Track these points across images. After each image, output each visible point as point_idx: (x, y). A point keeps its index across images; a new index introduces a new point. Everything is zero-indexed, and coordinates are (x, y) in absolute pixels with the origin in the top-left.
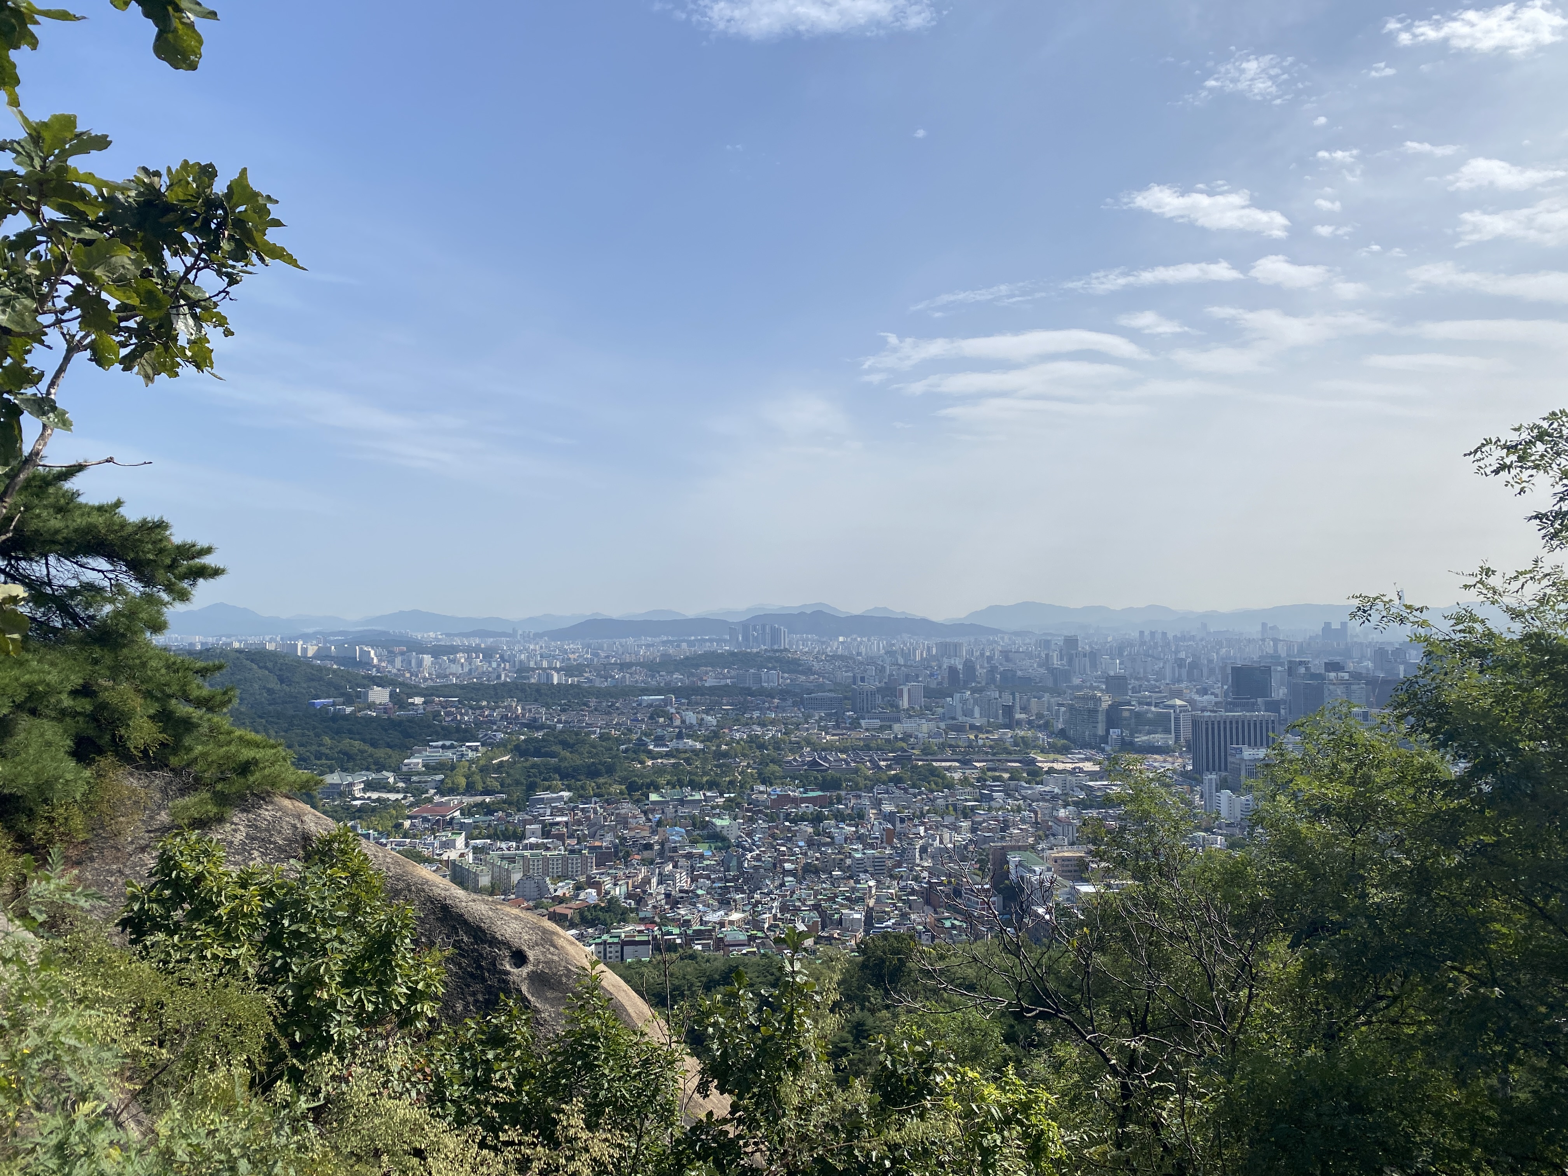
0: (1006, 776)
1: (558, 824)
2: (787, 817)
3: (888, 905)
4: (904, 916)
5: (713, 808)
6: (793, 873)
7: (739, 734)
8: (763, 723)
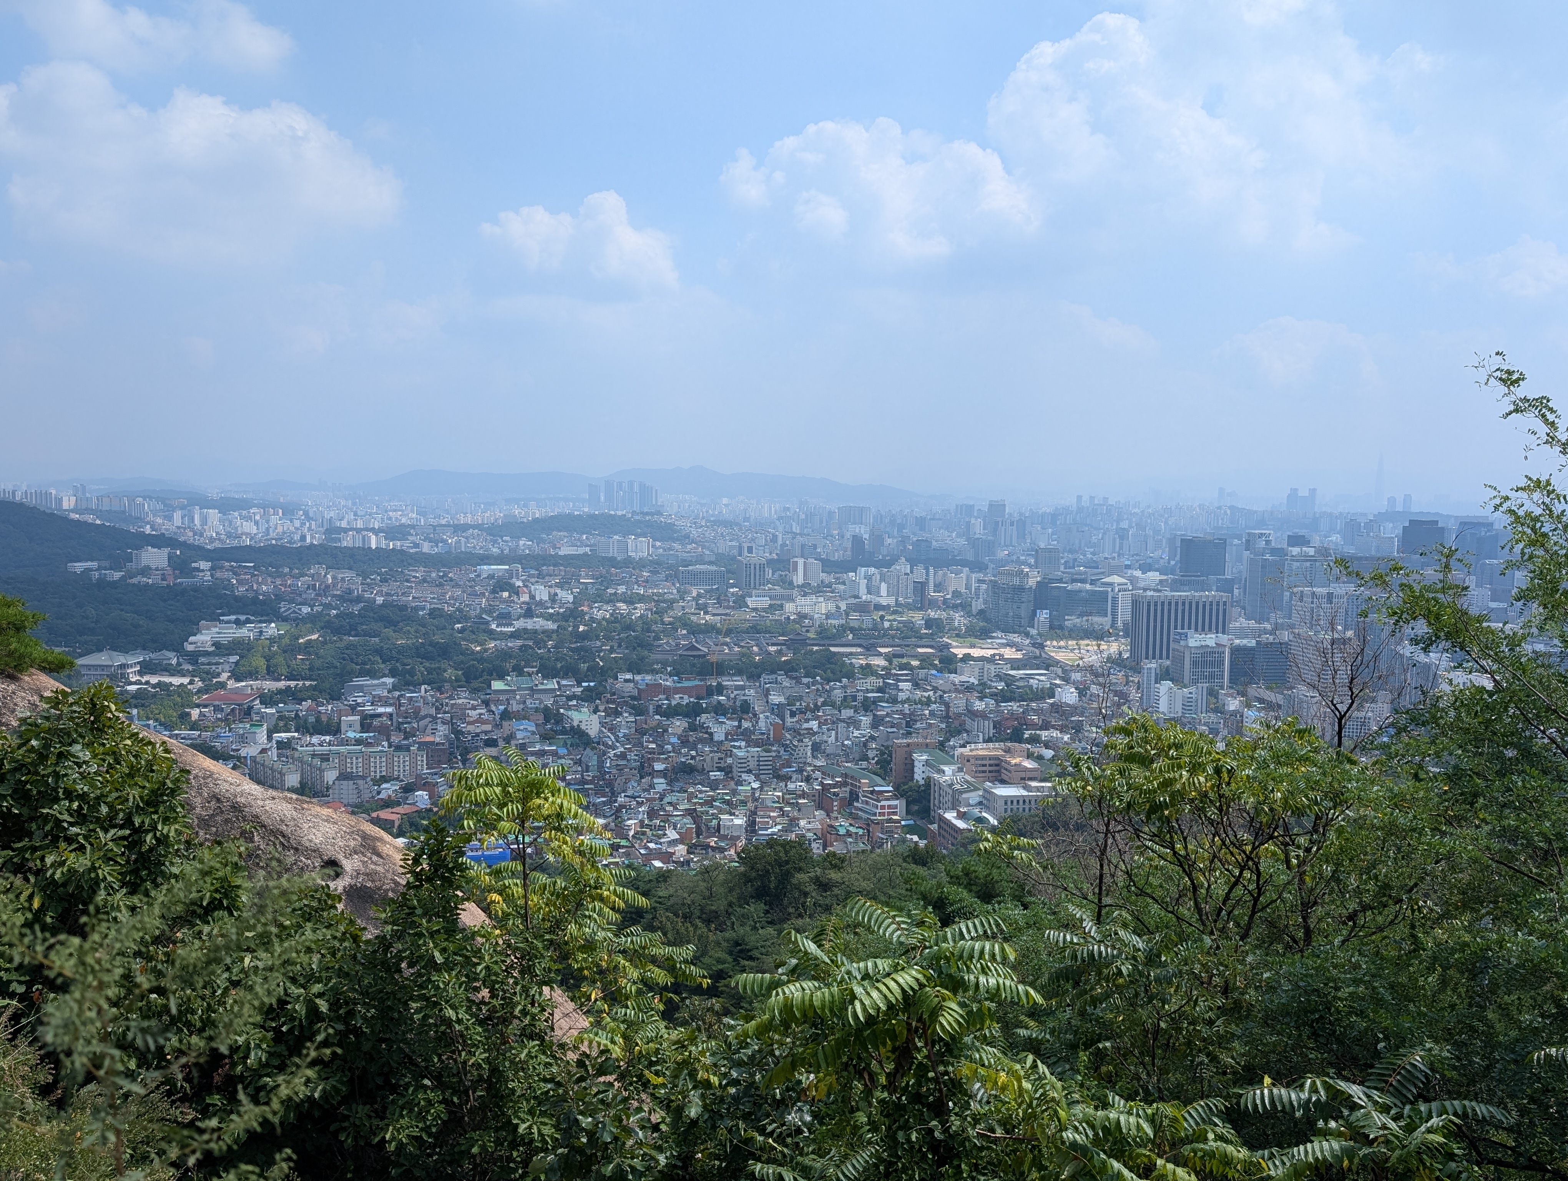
0: (915, 663)
1: (380, 715)
2: (658, 710)
3: (773, 809)
4: (793, 822)
5: (569, 698)
6: (664, 774)
7: (601, 612)
8: (630, 600)
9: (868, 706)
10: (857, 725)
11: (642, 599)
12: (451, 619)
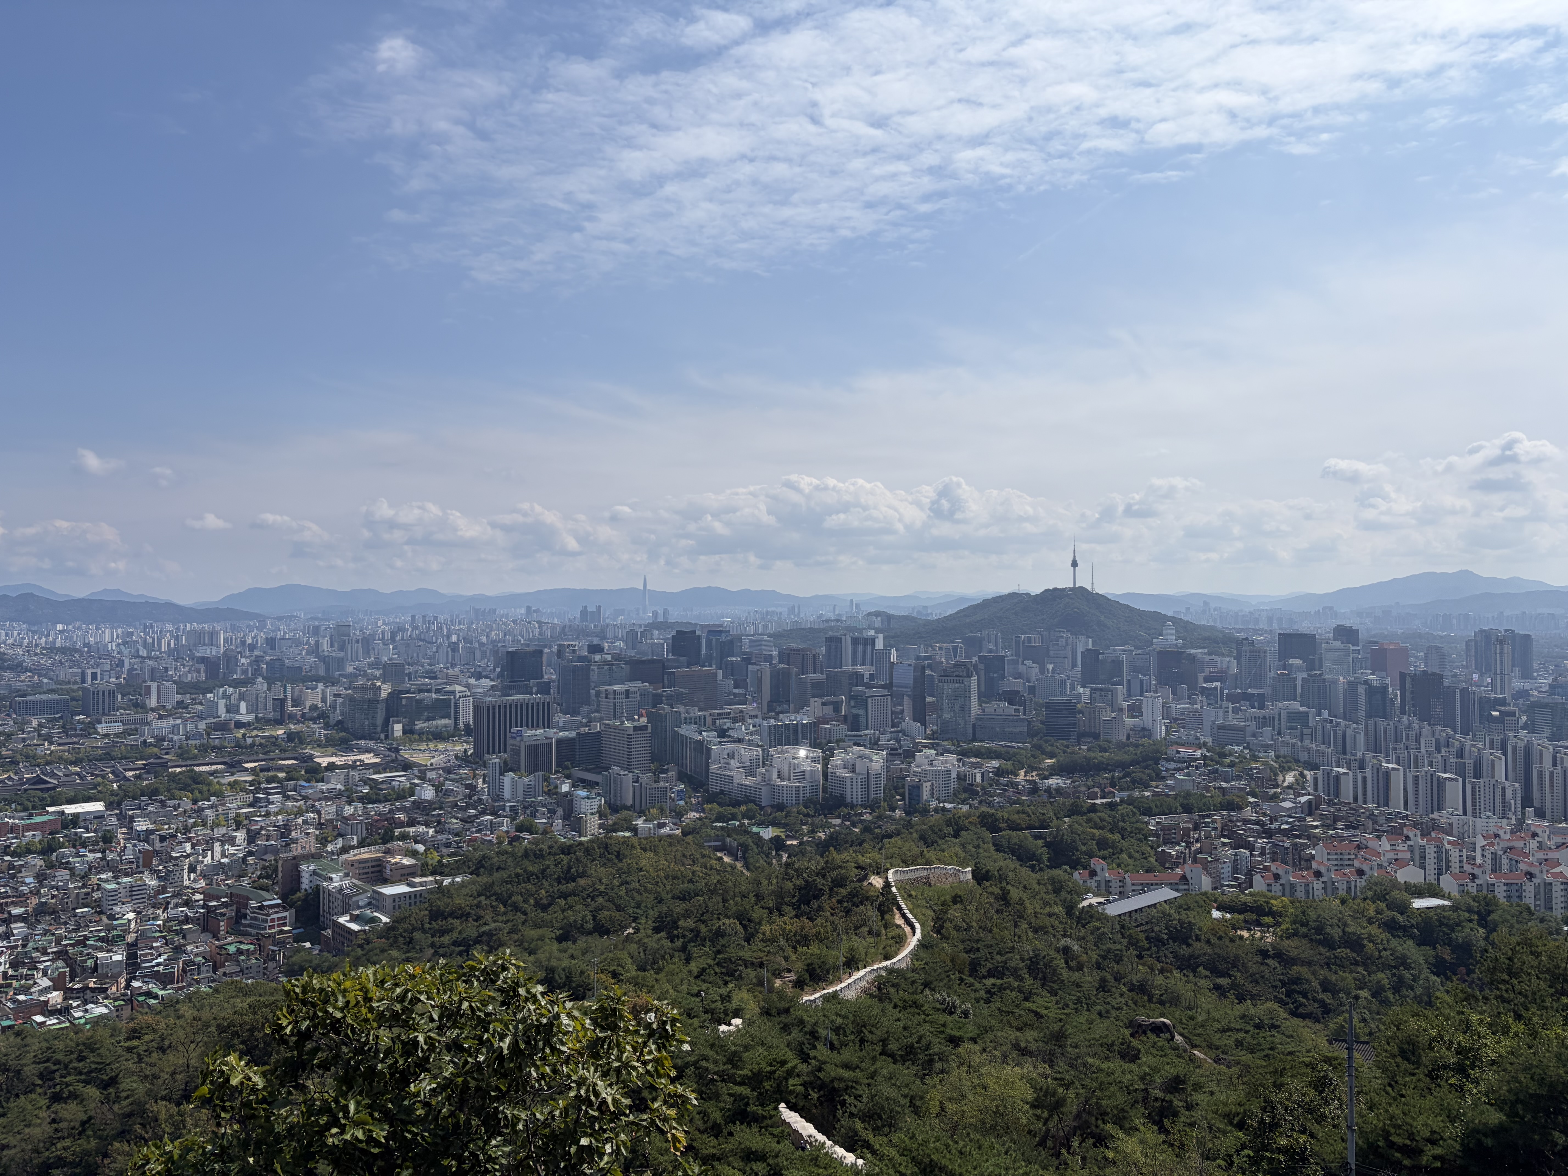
0: (282, 775)
2: (7, 850)
3: (156, 939)
4: (179, 950)
6: (23, 918)
9: (240, 822)
10: (232, 841)
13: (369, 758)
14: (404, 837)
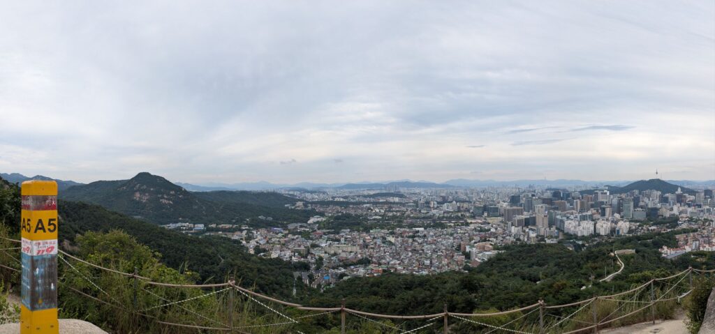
0: (460, 224)
1: (348, 238)
2: (406, 236)
3: (435, 259)
6: (410, 251)
7: (391, 214)
8: (397, 212)
9: (452, 235)
10: (449, 239)
11: (399, 211)
12: (359, 216)
13: (480, 221)
14: (489, 241)
